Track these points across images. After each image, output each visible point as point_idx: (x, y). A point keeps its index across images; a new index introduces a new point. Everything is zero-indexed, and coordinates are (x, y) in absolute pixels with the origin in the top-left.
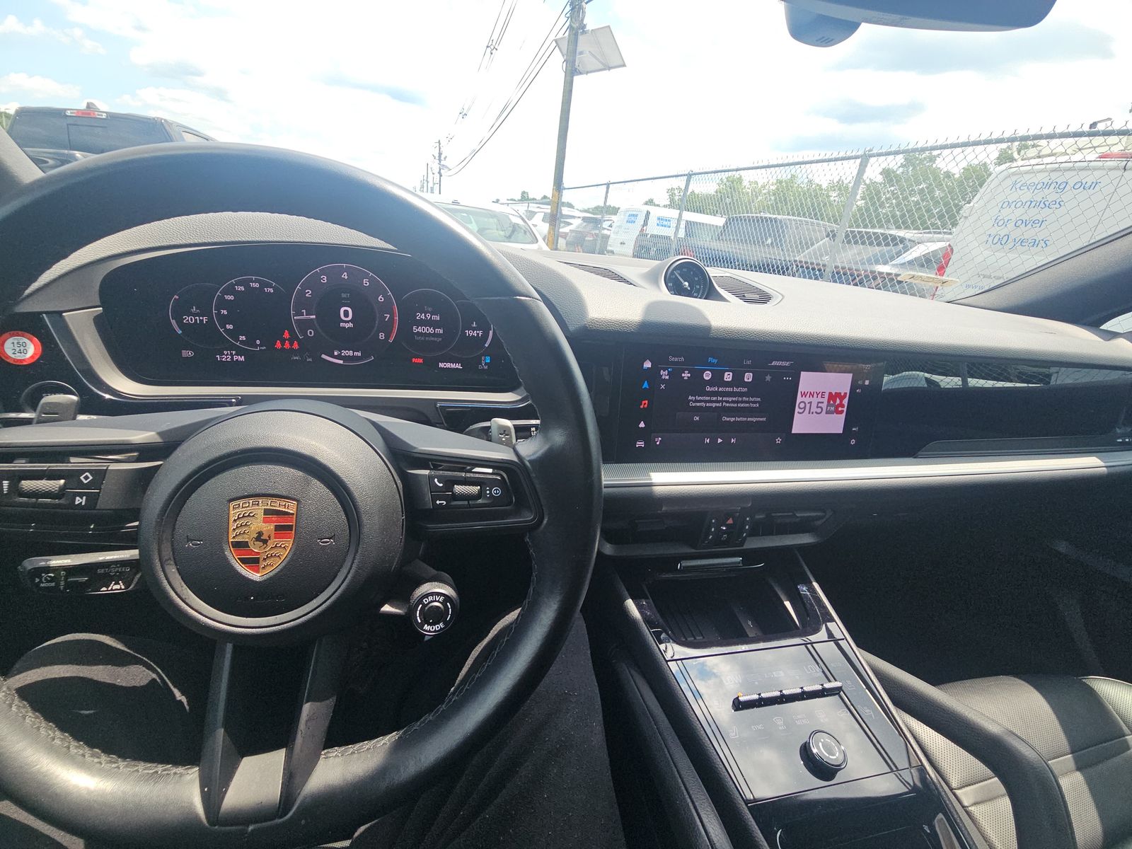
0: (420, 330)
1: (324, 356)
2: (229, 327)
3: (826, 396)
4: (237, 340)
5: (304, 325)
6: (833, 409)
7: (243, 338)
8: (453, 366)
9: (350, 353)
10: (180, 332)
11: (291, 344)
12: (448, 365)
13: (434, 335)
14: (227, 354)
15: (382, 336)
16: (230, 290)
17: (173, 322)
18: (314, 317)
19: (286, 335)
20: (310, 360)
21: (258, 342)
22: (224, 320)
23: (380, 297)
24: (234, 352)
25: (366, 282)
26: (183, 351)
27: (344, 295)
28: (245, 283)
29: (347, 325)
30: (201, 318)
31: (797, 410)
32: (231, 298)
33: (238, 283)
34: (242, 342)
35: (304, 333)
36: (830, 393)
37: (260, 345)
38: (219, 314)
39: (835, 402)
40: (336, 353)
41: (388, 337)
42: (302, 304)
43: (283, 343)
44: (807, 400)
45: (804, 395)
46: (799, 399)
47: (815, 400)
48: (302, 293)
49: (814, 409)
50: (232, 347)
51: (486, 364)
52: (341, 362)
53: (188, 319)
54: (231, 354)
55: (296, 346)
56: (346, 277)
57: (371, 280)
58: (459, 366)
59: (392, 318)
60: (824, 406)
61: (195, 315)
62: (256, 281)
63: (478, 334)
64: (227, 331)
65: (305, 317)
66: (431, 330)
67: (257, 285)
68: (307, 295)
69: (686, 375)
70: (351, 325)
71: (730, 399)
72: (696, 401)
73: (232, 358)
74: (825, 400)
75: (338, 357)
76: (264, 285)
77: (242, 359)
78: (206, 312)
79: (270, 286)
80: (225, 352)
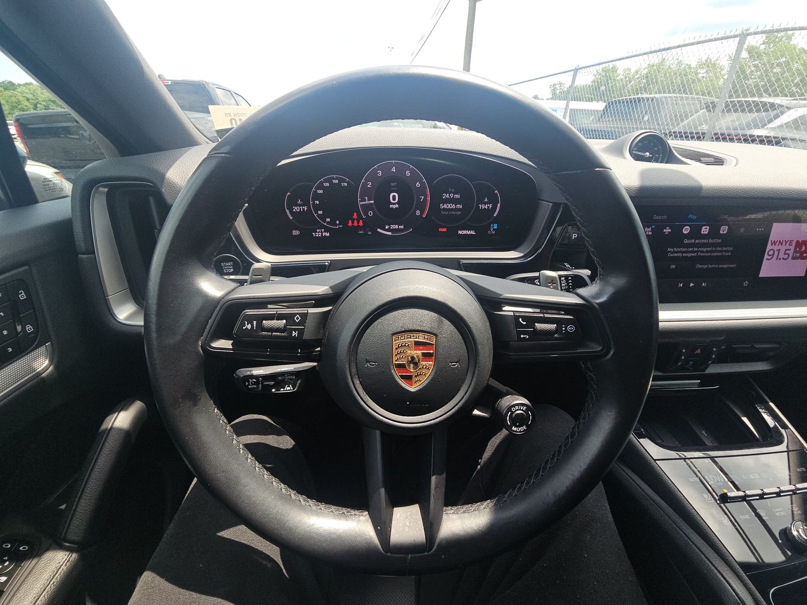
0: (445, 206)
1: (379, 230)
2: (320, 212)
3: (794, 243)
4: (325, 221)
5: (366, 208)
6: (798, 255)
7: (328, 220)
8: (469, 232)
9: (396, 227)
10: (291, 218)
11: (358, 223)
12: (465, 232)
13: (456, 210)
14: (319, 232)
15: (418, 213)
16: (321, 186)
17: (288, 211)
18: (373, 202)
19: (355, 216)
20: (370, 233)
21: (338, 222)
22: (317, 208)
23: (417, 184)
24: (323, 230)
25: (408, 173)
26: (293, 231)
27: (393, 184)
28: (329, 181)
29: (394, 206)
30: (303, 207)
31: (766, 256)
32: (321, 192)
33: (326, 181)
34: (328, 223)
35: (366, 214)
36: (798, 241)
37: (339, 224)
38: (314, 204)
39: (801, 248)
40: (387, 227)
41: (422, 213)
42: (366, 192)
43: (353, 222)
44: (776, 248)
45: (774, 243)
46: (769, 247)
47: (783, 248)
48: (365, 184)
49: (781, 255)
50: (322, 227)
51: (494, 230)
52: (390, 233)
53: (296, 209)
54: (322, 232)
55: (361, 224)
56: (394, 171)
57: (412, 171)
58: (473, 232)
59: (425, 199)
60: (791, 253)
61: (300, 205)
62: (336, 179)
63: (488, 207)
64: (319, 215)
65: (367, 202)
66: (453, 206)
67: (336, 181)
68: (368, 186)
69: (667, 230)
70: (397, 206)
71: (705, 250)
72: (674, 252)
73: (322, 235)
74: (792, 248)
75: (388, 230)
76: (341, 181)
77: (328, 234)
78: (306, 203)
79: (345, 181)
80: (318, 231)
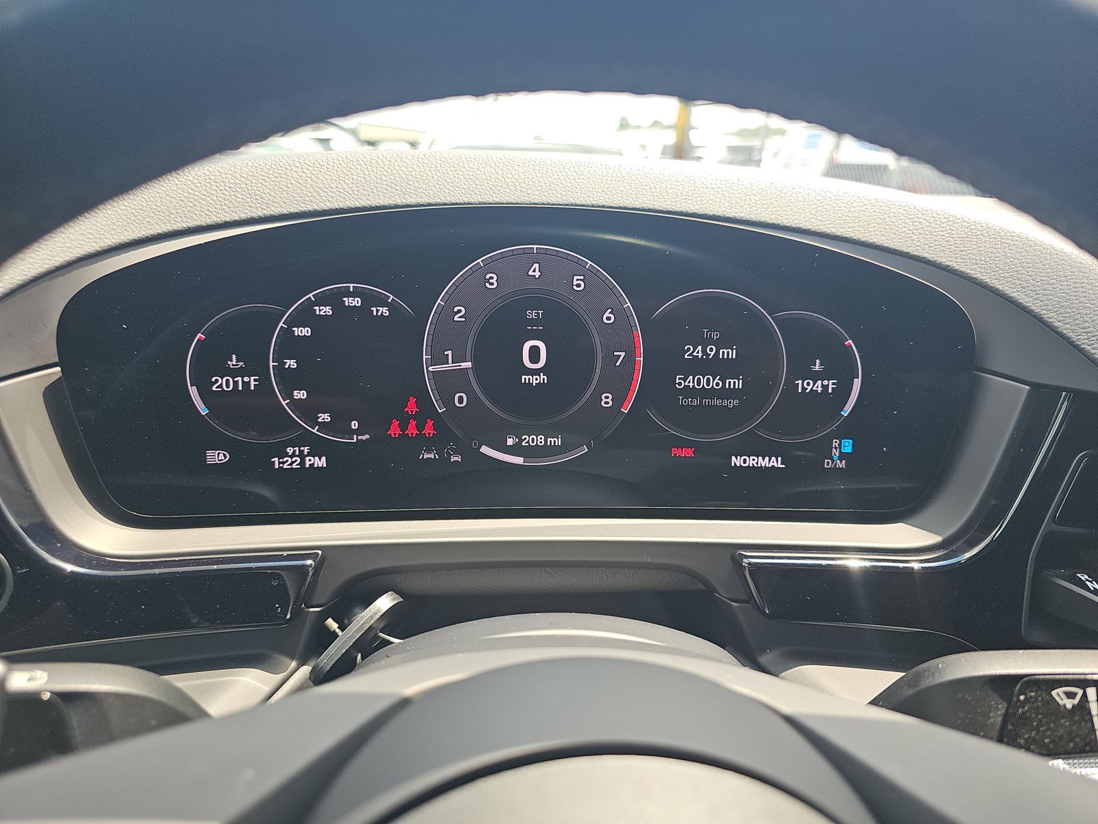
0: (691, 382)
1: (485, 450)
2: (300, 395)
4: (314, 423)
5: (449, 383)
7: (325, 417)
8: (764, 462)
9: (540, 440)
10: (204, 411)
11: (420, 427)
12: (752, 461)
13: (725, 393)
14: (293, 455)
15: (607, 400)
16: (305, 316)
17: (193, 391)
18: (468, 365)
19: (411, 408)
20: (458, 459)
21: (355, 425)
22: (289, 381)
23: (607, 314)
24: (306, 450)
25: (578, 283)
26: (209, 453)
27: (532, 314)
28: (334, 299)
29: (535, 380)
30: (246, 379)
32: (305, 331)
33: (321, 301)
34: (323, 426)
35: (448, 402)
37: (358, 432)
38: (280, 369)
40: (510, 442)
41: (619, 401)
42: (448, 337)
43: (403, 427)
48: (446, 312)
50: (305, 439)
51: (842, 456)
52: (519, 460)
53: (221, 383)
54: (302, 456)
55: (429, 431)
56: (537, 274)
57: (588, 275)
58: (777, 463)
59: (630, 359)
61: (234, 373)
62: (354, 294)
63: (825, 387)
64: (295, 404)
65: (450, 366)
66: (716, 383)
67: (356, 302)
68: (456, 318)
70: (543, 378)
73: (302, 463)
75: (512, 451)
76: (370, 300)
77: (321, 462)
78: (255, 365)
79: (383, 302)
80: (290, 450)
